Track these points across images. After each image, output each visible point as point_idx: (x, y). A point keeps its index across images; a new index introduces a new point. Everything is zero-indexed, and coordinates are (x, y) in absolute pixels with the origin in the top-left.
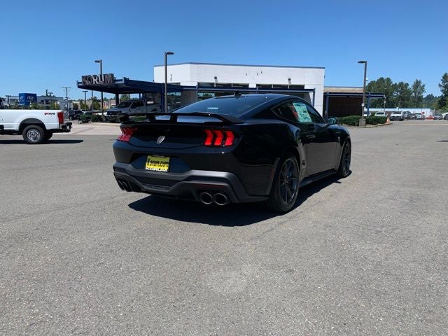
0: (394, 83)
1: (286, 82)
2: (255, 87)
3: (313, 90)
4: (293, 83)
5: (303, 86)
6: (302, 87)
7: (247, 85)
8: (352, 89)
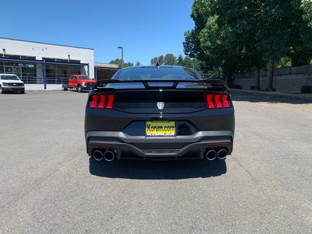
0: (125, 63)
1: (66, 58)
2: (42, 59)
3: (87, 65)
4: (72, 58)
5: (80, 61)
6: (78, 62)
7: (35, 58)
8: (100, 64)
